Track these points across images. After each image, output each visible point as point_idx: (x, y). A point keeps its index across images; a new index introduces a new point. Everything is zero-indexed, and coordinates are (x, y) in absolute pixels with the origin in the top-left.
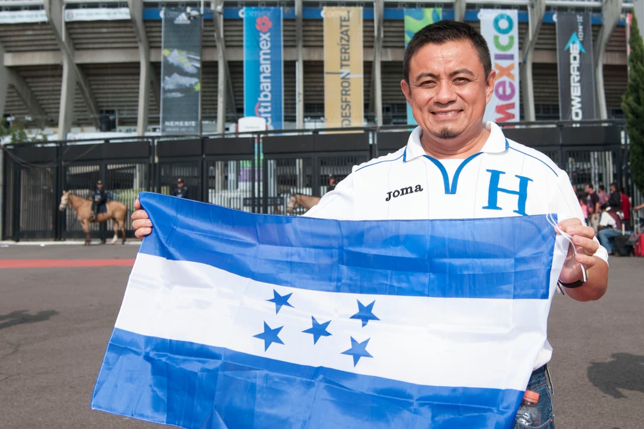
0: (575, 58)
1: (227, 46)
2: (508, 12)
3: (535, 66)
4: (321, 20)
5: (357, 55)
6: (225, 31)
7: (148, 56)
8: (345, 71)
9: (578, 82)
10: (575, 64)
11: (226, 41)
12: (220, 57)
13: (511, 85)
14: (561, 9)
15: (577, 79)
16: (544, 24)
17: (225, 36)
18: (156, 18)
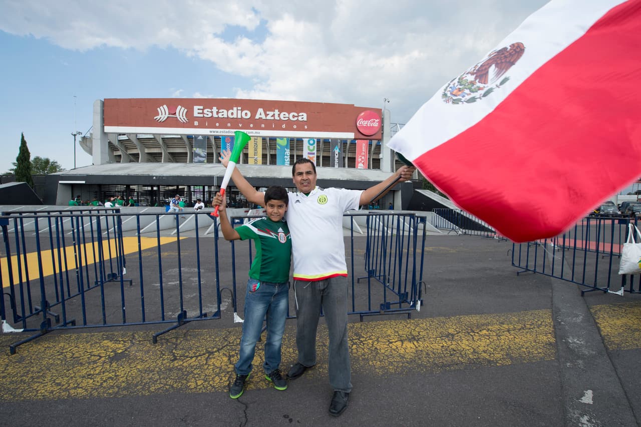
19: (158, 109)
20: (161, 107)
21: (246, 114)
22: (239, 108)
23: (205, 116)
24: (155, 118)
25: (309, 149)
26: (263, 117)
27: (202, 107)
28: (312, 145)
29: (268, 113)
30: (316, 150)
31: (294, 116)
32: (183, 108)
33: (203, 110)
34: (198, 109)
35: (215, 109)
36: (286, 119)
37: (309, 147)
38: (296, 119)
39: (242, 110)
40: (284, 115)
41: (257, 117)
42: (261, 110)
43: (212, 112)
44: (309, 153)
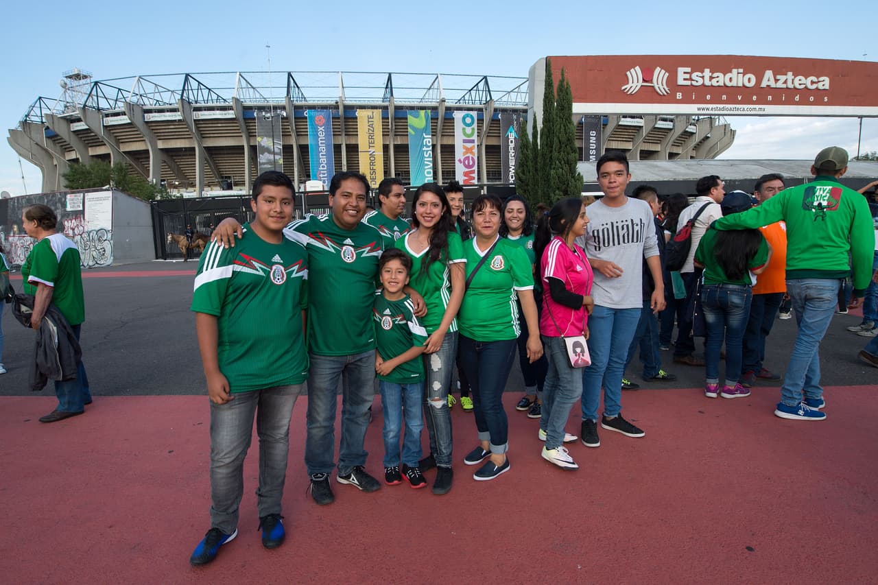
0: (512, 142)
1: (298, 135)
2: (471, 113)
3: (487, 147)
4: (356, 118)
5: (379, 141)
6: (296, 125)
7: (248, 142)
8: (372, 150)
9: (514, 156)
10: (512, 145)
11: (297, 132)
12: (293, 141)
13: (473, 159)
14: (504, 111)
15: (513, 155)
16: (493, 120)
17: (296, 128)
18: (252, 117)
19: (628, 73)
20: (632, 70)
21: (749, 80)
22: (741, 70)
23: (694, 83)
24: (623, 88)
25: (465, 134)
26: (773, 85)
27: (689, 70)
28: (469, 125)
29: (778, 77)
30: (476, 134)
31: (813, 83)
32: (663, 71)
33: (690, 73)
34: (685, 73)
35: (707, 73)
36: (803, 86)
37: (464, 129)
38: (814, 86)
39: (744, 74)
40: (800, 80)
41: (764, 84)
42: (769, 74)
43: (703, 77)
44: (465, 141)
